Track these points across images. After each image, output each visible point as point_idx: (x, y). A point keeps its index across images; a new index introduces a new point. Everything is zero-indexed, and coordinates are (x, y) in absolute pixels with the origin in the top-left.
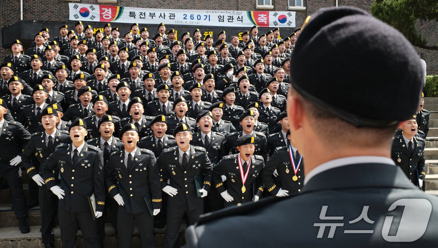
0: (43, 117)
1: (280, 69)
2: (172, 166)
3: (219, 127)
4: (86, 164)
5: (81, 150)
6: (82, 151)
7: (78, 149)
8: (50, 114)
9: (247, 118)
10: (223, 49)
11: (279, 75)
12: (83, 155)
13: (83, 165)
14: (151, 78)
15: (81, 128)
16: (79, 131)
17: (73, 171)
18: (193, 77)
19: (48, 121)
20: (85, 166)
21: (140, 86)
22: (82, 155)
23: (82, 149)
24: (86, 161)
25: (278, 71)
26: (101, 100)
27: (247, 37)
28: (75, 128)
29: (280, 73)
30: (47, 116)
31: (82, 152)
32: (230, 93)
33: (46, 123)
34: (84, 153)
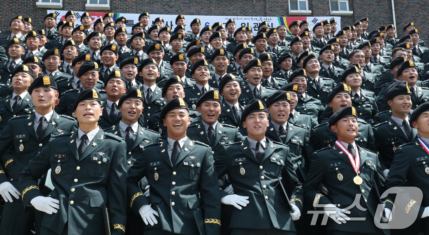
0: (34, 90)
1: (358, 51)
2: (240, 160)
3: (294, 118)
4: (101, 158)
5: (93, 137)
6: (96, 139)
7: (88, 135)
8: (47, 86)
9: (339, 96)
10: (271, 35)
11: (358, 59)
12: (96, 144)
13: (95, 159)
14: (182, 60)
15: (94, 103)
16: (93, 108)
17: (78, 168)
18: (236, 69)
19: (42, 96)
20: (98, 160)
21: (164, 74)
22: (94, 144)
23: (96, 136)
24: (101, 154)
25: (357, 54)
26: (118, 77)
27: (297, 28)
28: (86, 102)
29: (358, 56)
30: (42, 89)
31: (94, 140)
32: (298, 77)
33: (39, 99)
34: (98, 142)
